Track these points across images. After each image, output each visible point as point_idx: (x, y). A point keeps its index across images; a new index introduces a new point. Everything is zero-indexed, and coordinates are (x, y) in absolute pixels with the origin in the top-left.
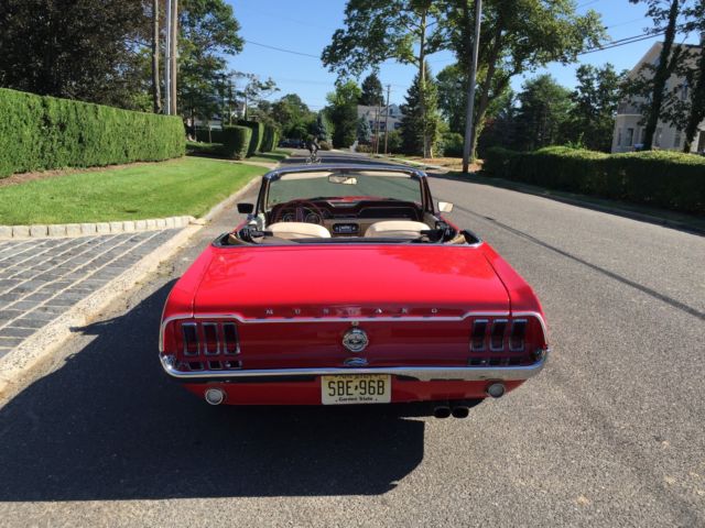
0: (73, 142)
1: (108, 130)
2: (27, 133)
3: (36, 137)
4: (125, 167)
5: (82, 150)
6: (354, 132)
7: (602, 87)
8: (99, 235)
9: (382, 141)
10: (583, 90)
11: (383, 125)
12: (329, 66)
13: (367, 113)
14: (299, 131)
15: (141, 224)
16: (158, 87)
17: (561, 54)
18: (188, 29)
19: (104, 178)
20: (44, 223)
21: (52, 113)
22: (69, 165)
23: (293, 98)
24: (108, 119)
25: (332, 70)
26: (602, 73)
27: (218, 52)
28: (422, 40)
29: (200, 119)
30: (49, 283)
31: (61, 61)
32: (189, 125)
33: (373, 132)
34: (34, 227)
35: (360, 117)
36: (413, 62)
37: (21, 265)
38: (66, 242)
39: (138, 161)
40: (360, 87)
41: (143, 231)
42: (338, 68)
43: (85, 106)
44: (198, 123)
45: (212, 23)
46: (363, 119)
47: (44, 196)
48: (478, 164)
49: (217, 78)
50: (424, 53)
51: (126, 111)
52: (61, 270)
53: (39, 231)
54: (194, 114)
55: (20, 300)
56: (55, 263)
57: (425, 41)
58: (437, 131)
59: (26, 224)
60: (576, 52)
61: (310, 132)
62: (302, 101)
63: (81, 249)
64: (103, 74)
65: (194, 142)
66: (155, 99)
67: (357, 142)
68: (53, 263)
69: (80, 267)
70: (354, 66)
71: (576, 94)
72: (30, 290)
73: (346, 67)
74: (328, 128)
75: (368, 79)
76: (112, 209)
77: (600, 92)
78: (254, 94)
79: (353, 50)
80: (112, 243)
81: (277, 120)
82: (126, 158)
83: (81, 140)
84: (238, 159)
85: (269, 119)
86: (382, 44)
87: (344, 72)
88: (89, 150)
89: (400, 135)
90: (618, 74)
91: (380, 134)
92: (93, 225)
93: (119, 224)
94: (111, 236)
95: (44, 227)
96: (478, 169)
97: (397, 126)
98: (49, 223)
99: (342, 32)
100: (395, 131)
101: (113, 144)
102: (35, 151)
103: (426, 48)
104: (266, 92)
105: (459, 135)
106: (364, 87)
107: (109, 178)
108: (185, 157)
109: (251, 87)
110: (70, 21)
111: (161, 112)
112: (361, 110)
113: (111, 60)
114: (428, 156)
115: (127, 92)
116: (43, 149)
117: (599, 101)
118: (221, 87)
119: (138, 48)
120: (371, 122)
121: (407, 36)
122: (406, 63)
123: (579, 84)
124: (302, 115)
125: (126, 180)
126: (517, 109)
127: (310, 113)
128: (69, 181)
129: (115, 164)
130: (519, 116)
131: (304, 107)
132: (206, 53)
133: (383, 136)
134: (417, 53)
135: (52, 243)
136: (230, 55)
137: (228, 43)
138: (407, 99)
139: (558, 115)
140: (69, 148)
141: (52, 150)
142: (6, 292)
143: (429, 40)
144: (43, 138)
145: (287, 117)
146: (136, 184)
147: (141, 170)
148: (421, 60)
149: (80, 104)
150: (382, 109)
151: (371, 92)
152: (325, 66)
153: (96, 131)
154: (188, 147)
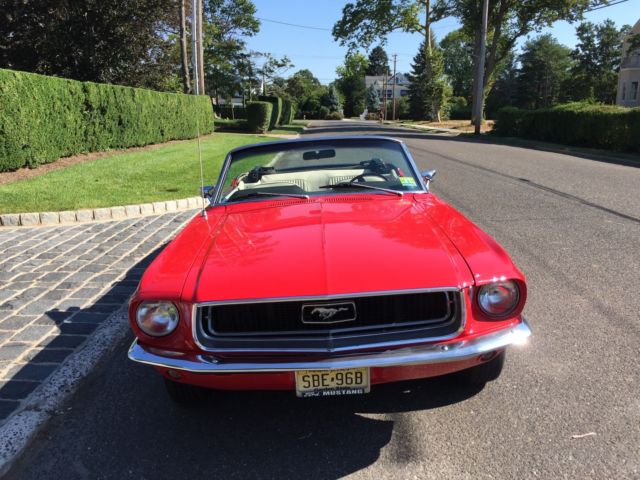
0: (113, 124)
1: (145, 111)
2: (71, 117)
3: (79, 122)
4: (161, 145)
5: (123, 132)
6: (363, 102)
7: (602, 43)
8: (143, 216)
9: (390, 108)
10: (584, 47)
11: (390, 94)
12: (340, 39)
13: (375, 83)
14: (312, 104)
15: (183, 202)
16: (187, 69)
17: (568, 12)
18: (209, 15)
19: (143, 158)
20: (89, 207)
21: (93, 98)
22: (111, 147)
23: (306, 73)
24: (144, 100)
25: (343, 44)
26: (603, 30)
27: (237, 34)
28: (428, 9)
29: (224, 97)
30: (97, 275)
31: (99, 49)
32: (215, 103)
33: (381, 100)
34: (80, 212)
35: (368, 86)
36: (419, 31)
37: (68, 255)
38: (112, 226)
39: (172, 139)
40: (367, 58)
41: (184, 210)
42: (348, 42)
43: (122, 90)
44: (222, 101)
45: (231, 8)
46: (371, 89)
47: (89, 179)
48: (489, 125)
49: (238, 58)
50: (430, 21)
51: (160, 94)
52: (108, 259)
53: (85, 216)
54: (218, 93)
55: (67, 297)
56: (101, 251)
57: (431, 10)
58: (443, 95)
59: (73, 209)
60: (583, 8)
61: (323, 104)
62: (314, 76)
63: (126, 233)
64: (137, 60)
65: (219, 119)
66: (184, 81)
67: (366, 111)
68: (100, 250)
69: (127, 254)
70: (363, 39)
71: (577, 51)
72: (77, 285)
73: (355, 40)
74: (339, 99)
75: (374, 51)
76: (154, 189)
77: (601, 49)
78: (271, 71)
79: (362, 24)
80: (156, 224)
81: (292, 95)
82: (162, 137)
83: (120, 123)
84: (261, 132)
85: (285, 94)
86: (389, 15)
87: (354, 45)
88: (129, 132)
89: (407, 101)
90: (618, 29)
91: (388, 102)
92: (137, 207)
93: (162, 204)
94: (154, 217)
95: (90, 211)
96: (489, 129)
97: (403, 93)
98: (94, 207)
99: (352, 6)
100: (401, 98)
101: (150, 125)
102: (78, 135)
103: (431, 16)
104: (282, 69)
105: (463, 99)
106: (371, 58)
107: (149, 158)
108: (213, 134)
109: (268, 65)
110: (105, 11)
111: (191, 93)
112: (369, 80)
113: (144, 46)
114: (436, 120)
115: (159, 76)
116: (86, 133)
117: (600, 58)
118: (241, 66)
119: (166, 35)
120: (379, 91)
121: (412, 7)
122: (412, 32)
123: (580, 42)
124: (314, 88)
125: (164, 159)
126: (519, 70)
127: (321, 87)
128: (111, 162)
129: (152, 144)
130: (520, 77)
131: (316, 81)
132: (227, 36)
133: (392, 104)
134: (423, 22)
135: (98, 228)
136: (248, 37)
137: (245, 25)
138: (413, 67)
139: (559, 73)
140: (110, 131)
141: (94, 133)
142: (52, 288)
143: (435, 8)
144: (85, 122)
145: (301, 91)
146: (174, 161)
147: (176, 148)
148: (426, 28)
149: (118, 87)
150: (389, 78)
151: (377, 63)
152: (336, 40)
153: (134, 113)
154: (216, 124)
